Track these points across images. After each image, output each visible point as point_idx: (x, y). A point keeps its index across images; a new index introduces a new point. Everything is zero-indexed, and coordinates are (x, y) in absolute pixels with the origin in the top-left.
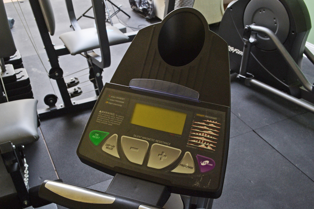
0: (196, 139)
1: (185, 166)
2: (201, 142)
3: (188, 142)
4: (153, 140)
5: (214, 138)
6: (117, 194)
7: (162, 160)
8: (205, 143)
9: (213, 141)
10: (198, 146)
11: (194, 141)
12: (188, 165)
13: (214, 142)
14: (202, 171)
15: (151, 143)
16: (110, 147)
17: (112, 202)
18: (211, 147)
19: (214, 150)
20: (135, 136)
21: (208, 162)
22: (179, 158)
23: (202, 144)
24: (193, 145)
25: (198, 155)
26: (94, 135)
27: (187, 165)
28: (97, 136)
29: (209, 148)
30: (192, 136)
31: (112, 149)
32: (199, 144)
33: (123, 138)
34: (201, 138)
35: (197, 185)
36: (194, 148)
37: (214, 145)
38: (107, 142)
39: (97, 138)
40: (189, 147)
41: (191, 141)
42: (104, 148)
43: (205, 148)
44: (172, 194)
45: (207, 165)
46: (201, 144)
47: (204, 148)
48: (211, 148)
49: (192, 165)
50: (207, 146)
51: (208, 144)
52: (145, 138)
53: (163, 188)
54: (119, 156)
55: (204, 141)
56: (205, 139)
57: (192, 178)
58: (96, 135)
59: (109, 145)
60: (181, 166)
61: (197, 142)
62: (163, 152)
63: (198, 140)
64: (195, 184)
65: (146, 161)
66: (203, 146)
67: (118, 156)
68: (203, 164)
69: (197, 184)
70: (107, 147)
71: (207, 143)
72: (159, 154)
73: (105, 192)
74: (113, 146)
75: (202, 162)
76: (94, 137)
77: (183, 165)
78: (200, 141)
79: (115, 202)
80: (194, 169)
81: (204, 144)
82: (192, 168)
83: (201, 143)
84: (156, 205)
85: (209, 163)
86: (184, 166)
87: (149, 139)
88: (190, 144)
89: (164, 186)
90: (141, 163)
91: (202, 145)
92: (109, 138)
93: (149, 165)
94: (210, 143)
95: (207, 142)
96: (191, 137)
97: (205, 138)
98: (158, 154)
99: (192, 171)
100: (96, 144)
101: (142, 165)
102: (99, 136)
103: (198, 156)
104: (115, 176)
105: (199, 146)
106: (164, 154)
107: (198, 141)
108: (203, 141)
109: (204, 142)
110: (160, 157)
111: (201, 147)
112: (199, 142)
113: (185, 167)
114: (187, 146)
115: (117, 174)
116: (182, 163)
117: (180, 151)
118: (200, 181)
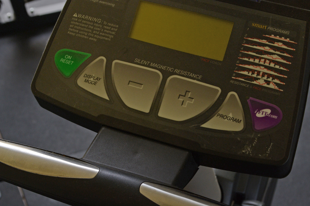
0: (248, 70)
1: (227, 117)
2: (258, 74)
3: (234, 75)
4: (170, 69)
5: (282, 68)
6: (103, 162)
7: (186, 106)
8: (265, 78)
9: (281, 74)
10: (253, 82)
11: (246, 73)
12: (231, 117)
13: (282, 76)
14: (258, 127)
15: (166, 75)
16: (92, 79)
17: (93, 176)
18: (277, 84)
19: (282, 90)
20: (137, 60)
21: (269, 111)
22: (216, 102)
23: (259, 79)
24: (243, 80)
25: (251, 98)
26: (64, 58)
27: (231, 115)
28: (69, 60)
29: (272, 86)
30: (242, 64)
31: (95, 84)
32: (254, 77)
33: (116, 63)
34: (258, 69)
35: (246, 152)
36: (244, 85)
37: (281, 82)
38: (87, 71)
39: (68, 63)
40: (236, 83)
41: (239, 72)
42: (81, 82)
43: (266, 85)
44: (200, 167)
45: (266, 118)
46: (256, 79)
47: (264, 85)
48: (276, 87)
49: (241, 117)
50: (268, 83)
51: (270, 79)
52: (156, 65)
53: (184, 155)
54: (108, 96)
55: (264, 74)
56: (266, 71)
57: (239, 139)
58: (67, 57)
59: (90, 76)
60: (219, 117)
61: (250, 74)
62: (187, 91)
63: (253, 71)
64: (244, 150)
65: (156, 106)
66: (261, 82)
67: (107, 98)
68: (259, 115)
69: (247, 150)
70: (87, 79)
71: (268, 77)
72: (180, 95)
73: (82, 158)
74: (97, 79)
75: (259, 111)
76: (62, 60)
77: (222, 116)
78: (256, 72)
79: (98, 176)
80: (242, 123)
81: (263, 78)
82: (238, 121)
83: (259, 77)
84: (171, 184)
85: (271, 114)
86: (225, 117)
87: (163, 68)
88: (237, 78)
89: (187, 152)
90: (147, 111)
91: (259, 81)
92: (90, 63)
93: (160, 114)
94: (274, 77)
95: (269, 76)
96: (240, 65)
97: (266, 67)
98: (178, 95)
99: (239, 127)
100: (67, 74)
101: (149, 113)
102: (72, 60)
103: (250, 100)
104: (99, 134)
105: (255, 82)
106: (189, 95)
107: (253, 73)
108: (261, 74)
109: (263, 76)
110: (181, 99)
111: (258, 84)
112: (255, 75)
113: (226, 120)
114: (232, 82)
115: (103, 128)
116: (221, 112)
117: (218, 91)
118: (252, 145)
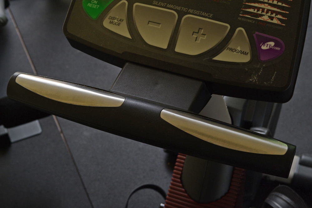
0: (254, 8)
1: (236, 51)
2: (263, 11)
3: (241, 12)
4: (184, 9)
5: (284, 5)
6: (128, 93)
7: (199, 42)
8: (269, 14)
9: (283, 10)
10: (258, 19)
11: (252, 10)
12: (240, 50)
13: (284, 12)
14: (263, 58)
15: (181, 14)
16: (116, 21)
17: (119, 105)
18: (279, 19)
19: (284, 25)
20: (155, 3)
21: (272, 44)
22: (226, 37)
23: (264, 15)
24: (250, 17)
25: (257, 33)
26: (91, 3)
27: (239, 49)
28: (95, 4)
29: (275, 21)
31: (119, 24)
32: (260, 14)
33: (136, 6)
34: (262, 6)
35: (253, 80)
36: (251, 21)
37: (283, 17)
38: (111, 14)
39: (95, 7)
40: (243, 19)
41: (246, 10)
42: (106, 24)
43: (270, 21)
44: (213, 95)
45: (270, 50)
46: (262, 15)
47: (268, 21)
48: (279, 22)
49: (248, 50)
50: (272, 18)
51: (274, 15)
52: (172, 6)
53: (198, 85)
54: (131, 35)
55: (268, 11)
56: (269, 8)
57: (246, 69)
58: (93, 1)
59: (114, 18)
60: (228, 50)
61: (256, 11)
62: (200, 29)
63: (258, 9)
64: (251, 78)
65: (173, 42)
66: (266, 18)
67: (129, 37)
68: (264, 47)
69: (254, 79)
70: (112, 20)
71: (272, 14)
72: (194, 32)
73: (110, 90)
74: (120, 20)
75: (264, 44)
76: (89, 5)
77: (231, 50)
78: (261, 9)
79: (124, 104)
80: (249, 55)
81: (267, 14)
82: (246, 54)
83: (263, 13)
84: (187, 109)
85: (275, 46)
86: (234, 50)
87: (179, 8)
88: (244, 16)
89: (201, 82)
90: (165, 46)
91: (263, 17)
92: (114, 6)
93: (177, 50)
94: (277, 13)
95: (273, 12)
96: (247, 4)
97: (270, 5)
98: (192, 32)
99: (246, 59)
100: (94, 17)
101: (167, 49)
102: (97, 4)
103: (256, 35)
104: (124, 68)
105: (260, 19)
106: (202, 31)
107: (258, 10)
108: (265, 10)
109: (267, 12)
110: (195, 36)
111: (262, 19)
112: (260, 12)
113: (235, 53)
114: (239, 18)
115: (127, 64)
116: (230, 46)
117: (227, 27)
118: (258, 74)
